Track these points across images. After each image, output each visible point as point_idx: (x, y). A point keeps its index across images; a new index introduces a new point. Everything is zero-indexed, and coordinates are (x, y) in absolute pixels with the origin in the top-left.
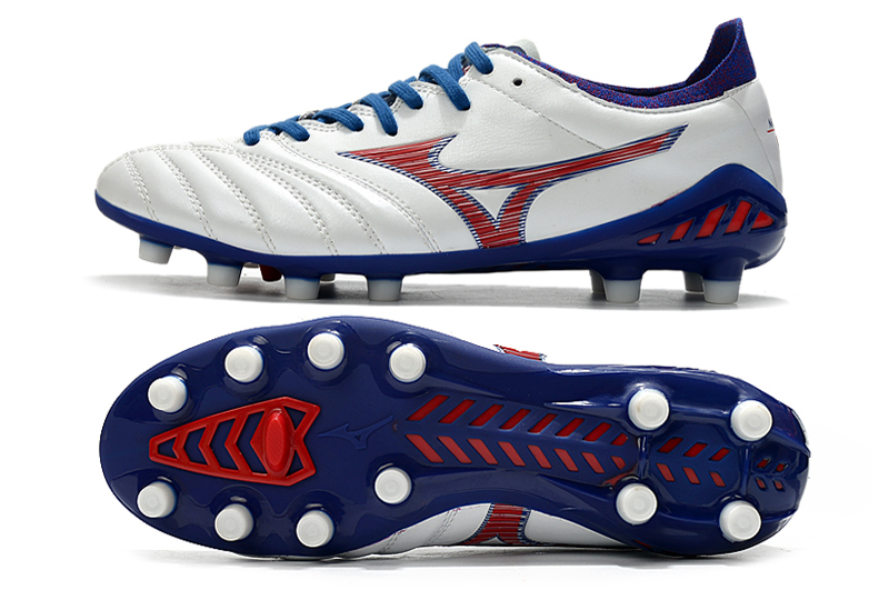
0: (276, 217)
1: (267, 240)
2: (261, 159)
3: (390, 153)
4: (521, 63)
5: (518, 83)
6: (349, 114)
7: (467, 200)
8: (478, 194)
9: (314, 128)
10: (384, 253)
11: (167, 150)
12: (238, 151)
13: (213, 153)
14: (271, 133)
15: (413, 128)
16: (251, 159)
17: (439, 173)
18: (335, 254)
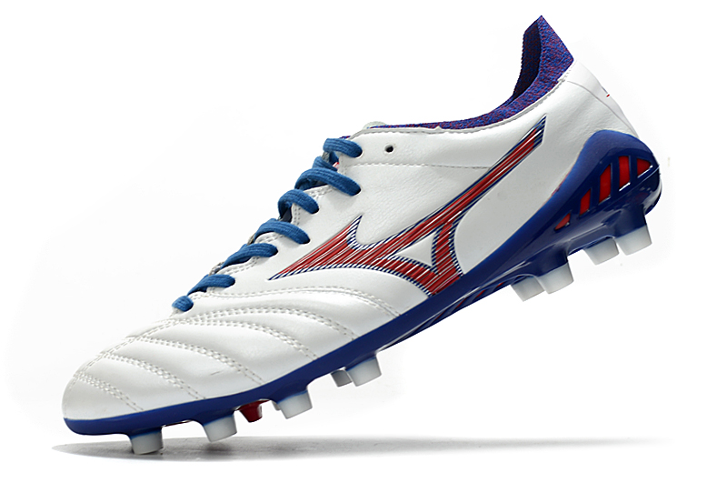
0: (250, 352)
1: (250, 375)
2: (205, 316)
3: (313, 258)
4: (383, 134)
5: (390, 149)
6: (257, 246)
7: (400, 262)
8: (407, 253)
9: (234, 271)
10: (355, 338)
11: (115, 351)
12: (180, 320)
13: (159, 331)
14: (199, 293)
15: (321, 228)
16: (196, 320)
17: (364, 252)
18: (315, 358)
